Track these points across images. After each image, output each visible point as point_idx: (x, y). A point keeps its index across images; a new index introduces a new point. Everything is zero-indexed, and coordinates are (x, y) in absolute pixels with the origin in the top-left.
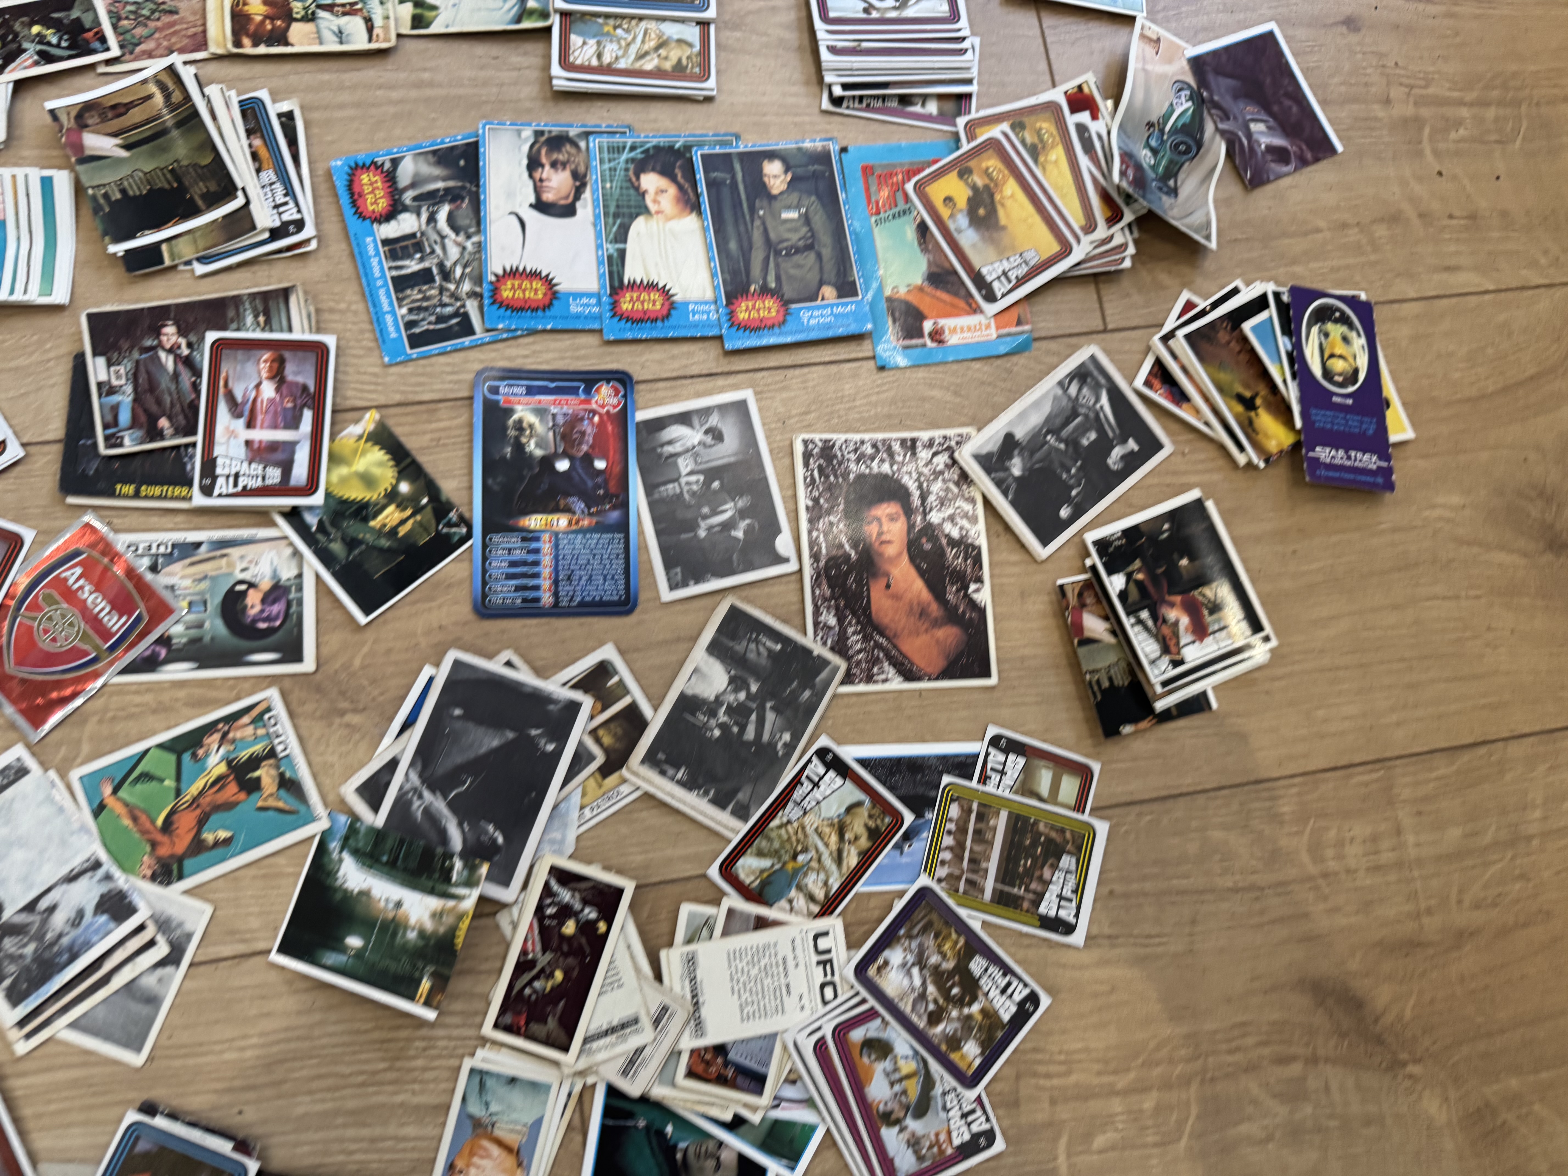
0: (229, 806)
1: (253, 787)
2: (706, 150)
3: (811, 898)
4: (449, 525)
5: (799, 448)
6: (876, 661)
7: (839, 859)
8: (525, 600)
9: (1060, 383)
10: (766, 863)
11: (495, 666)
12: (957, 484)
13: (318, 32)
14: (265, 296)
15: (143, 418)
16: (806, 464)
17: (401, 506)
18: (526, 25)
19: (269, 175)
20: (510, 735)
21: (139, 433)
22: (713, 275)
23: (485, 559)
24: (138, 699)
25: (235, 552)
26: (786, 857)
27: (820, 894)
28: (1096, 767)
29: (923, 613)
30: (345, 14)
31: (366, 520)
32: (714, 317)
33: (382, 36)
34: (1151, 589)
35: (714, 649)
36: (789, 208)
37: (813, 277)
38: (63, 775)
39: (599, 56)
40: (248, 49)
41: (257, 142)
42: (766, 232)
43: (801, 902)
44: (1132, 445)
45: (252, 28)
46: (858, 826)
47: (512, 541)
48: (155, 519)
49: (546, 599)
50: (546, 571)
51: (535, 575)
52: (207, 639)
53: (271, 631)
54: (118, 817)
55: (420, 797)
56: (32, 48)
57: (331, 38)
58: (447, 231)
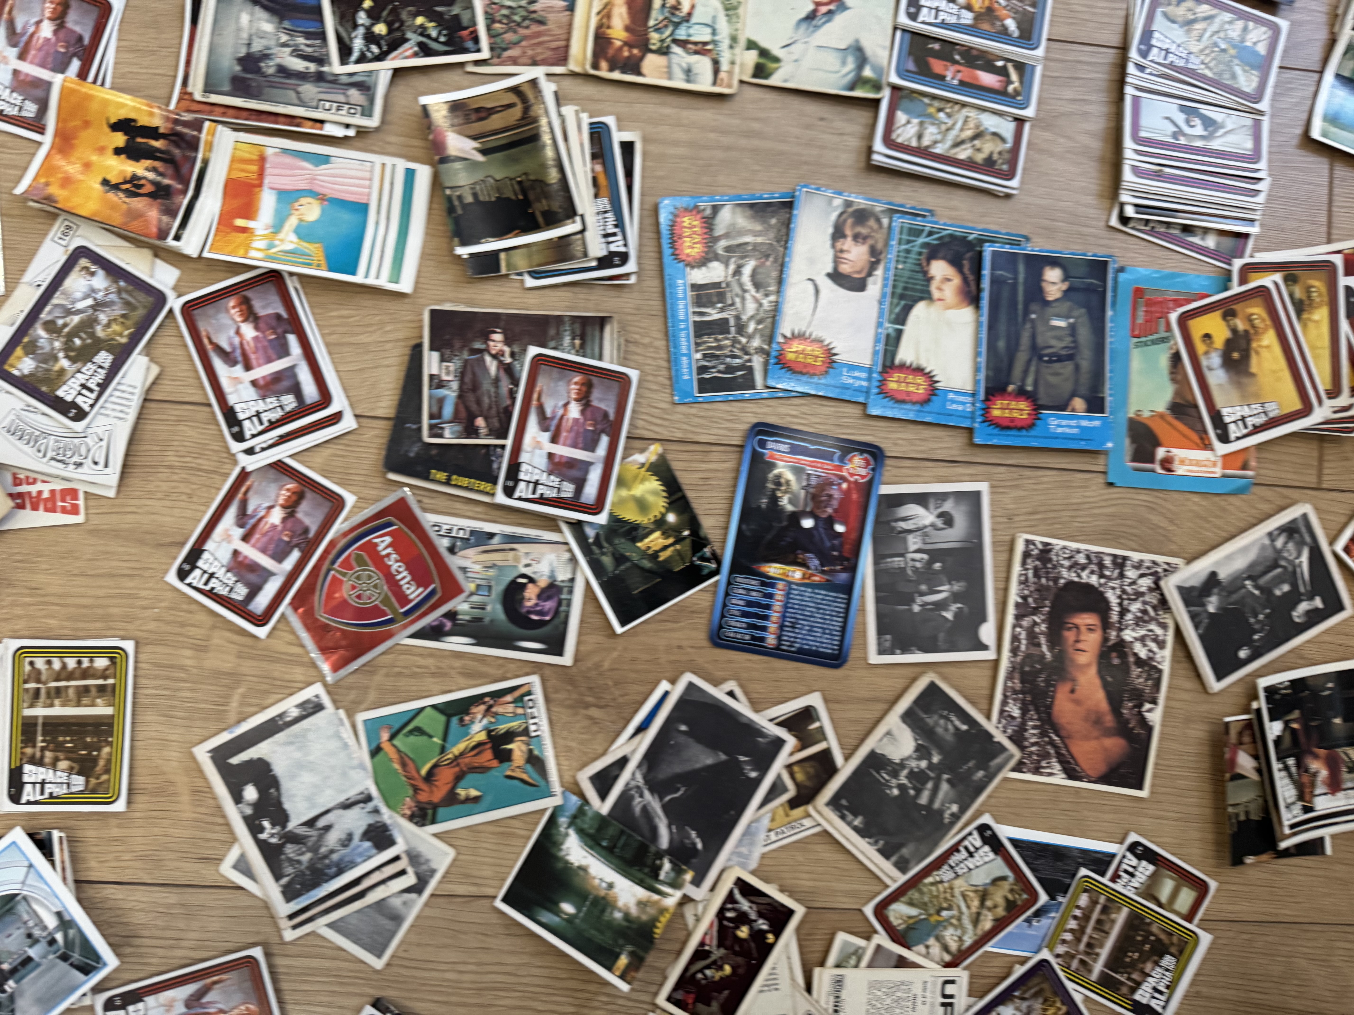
0: (483, 770)
1: (504, 757)
2: (997, 248)
3: (946, 948)
4: (703, 559)
5: (1020, 547)
6: (1046, 756)
7: (976, 921)
8: (753, 638)
9: (1270, 534)
10: (914, 912)
11: (719, 693)
12: (1155, 608)
13: (669, 67)
14: (584, 321)
15: (463, 414)
16: (1024, 563)
17: (666, 534)
18: (858, 93)
19: (604, 203)
20: (723, 757)
21: (457, 428)
22: (977, 370)
23: (727, 594)
24: (422, 661)
25: (522, 548)
26: (932, 911)
27: (954, 946)
28: (1213, 885)
29: (1097, 721)
30: (696, 53)
31: (634, 540)
32: (969, 408)
33: (726, 81)
34: (1302, 739)
35: (909, 717)
36: (1059, 316)
37: (1068, 387)
38: (351, 716)
39: (920, 137)
40: (604, 73)
41: (599, 168)
42: (1033, 337)
43: (936, 950)
44: (1318, 603)
45: (611, 52)
46: (999, 897)
47: (753, 583)
48: (458, 505)
49: (771, 640)
50: (775, 616)
51: (766, 618)
52: (487, 620)
53: (542, 624)
54: (391, 760)
55: (641, 796)
56: (414, 38)
57: (681, 75)
58: (749, 286)
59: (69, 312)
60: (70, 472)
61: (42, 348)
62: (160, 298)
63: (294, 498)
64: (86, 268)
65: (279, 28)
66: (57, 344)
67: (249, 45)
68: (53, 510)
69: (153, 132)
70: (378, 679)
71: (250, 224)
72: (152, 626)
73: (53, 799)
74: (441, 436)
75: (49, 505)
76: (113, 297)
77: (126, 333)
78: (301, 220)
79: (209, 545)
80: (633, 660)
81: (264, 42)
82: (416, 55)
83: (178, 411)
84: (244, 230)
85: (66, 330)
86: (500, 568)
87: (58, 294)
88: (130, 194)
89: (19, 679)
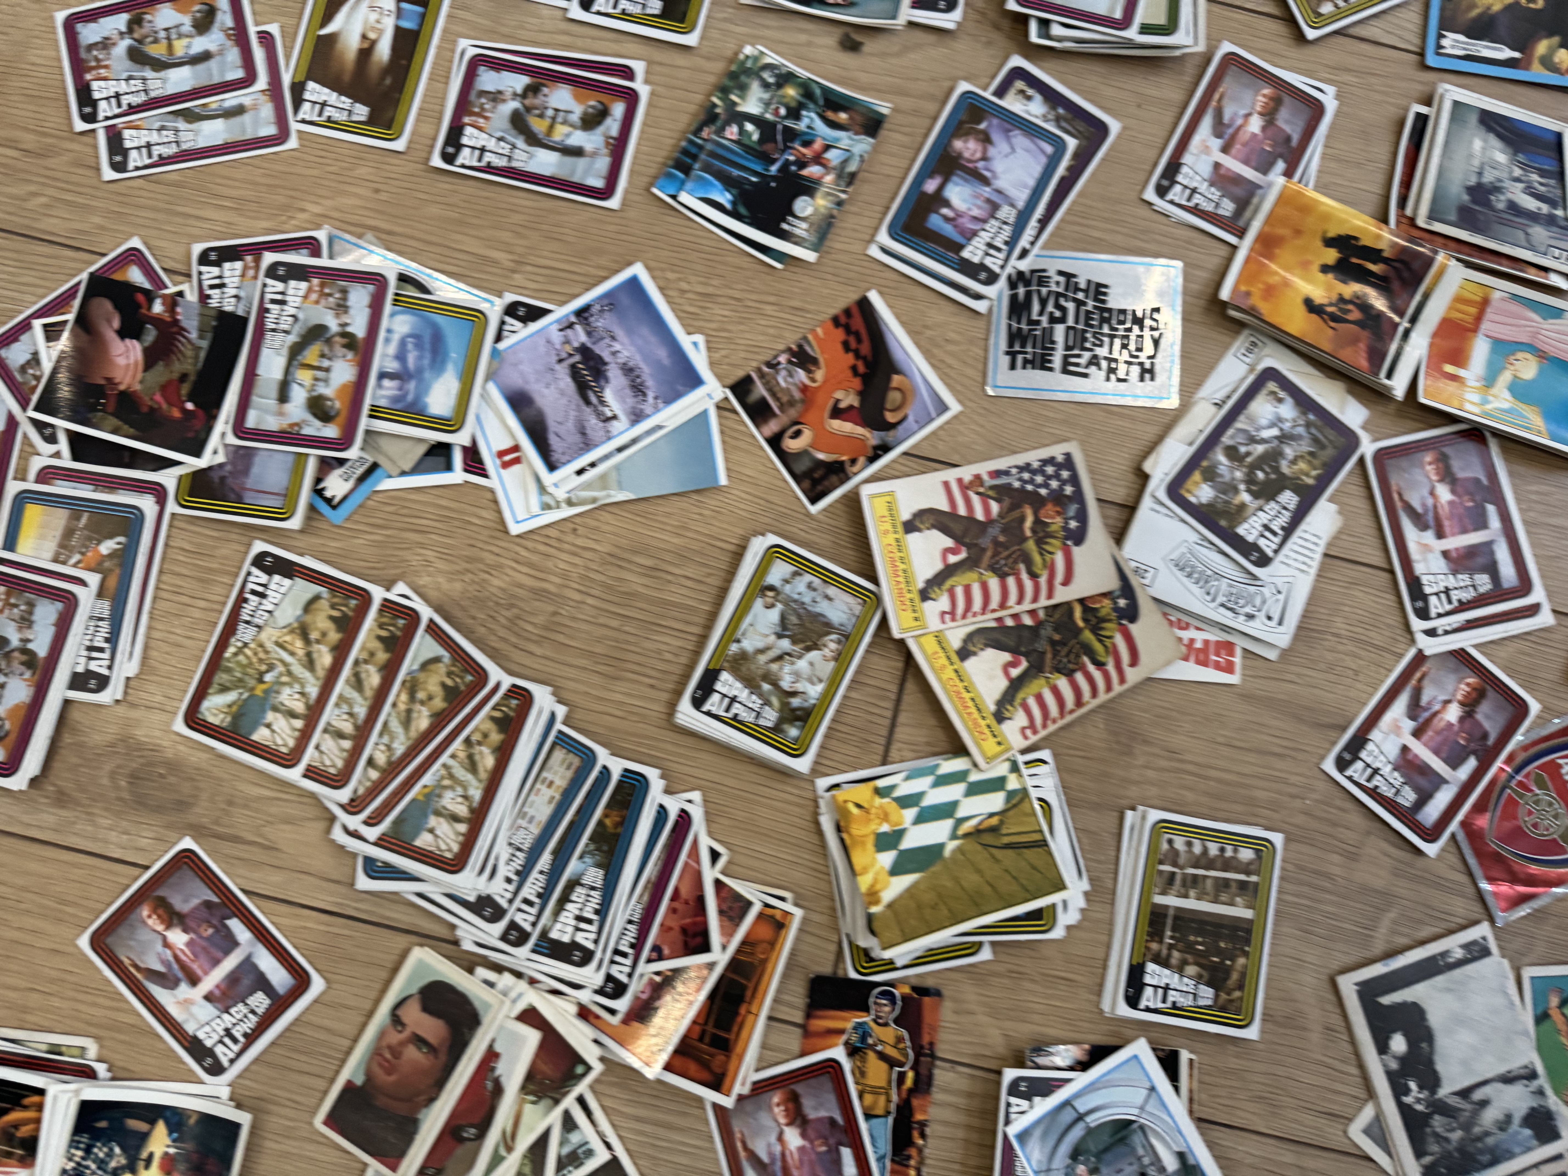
38: (1516, 968)
54: (1559, 1032)
59: (1253, 440)
61: (1221, 476)
62: (1350, 440)
63: (1474, 695)
64: (1273, 393)
65: (1514, 161)
66: (1238, 474)
67: (1480, 174)
68: (1204, 663)
69: (1374, 254)
70: (1548, 929)
71: (1461, 372)
72: (1302, 820)
73: (1176, 1010)
75: (1202, 657)
76: (1301, 430)
77: (1314, 473)
78: (1515, 377)
79: (1375, 735)
81: (1497, 173)
84: (1454, 378)
85: (1249, 459)
87: (1242, 418)
88: (1334, 318)
89: (1154, 857)
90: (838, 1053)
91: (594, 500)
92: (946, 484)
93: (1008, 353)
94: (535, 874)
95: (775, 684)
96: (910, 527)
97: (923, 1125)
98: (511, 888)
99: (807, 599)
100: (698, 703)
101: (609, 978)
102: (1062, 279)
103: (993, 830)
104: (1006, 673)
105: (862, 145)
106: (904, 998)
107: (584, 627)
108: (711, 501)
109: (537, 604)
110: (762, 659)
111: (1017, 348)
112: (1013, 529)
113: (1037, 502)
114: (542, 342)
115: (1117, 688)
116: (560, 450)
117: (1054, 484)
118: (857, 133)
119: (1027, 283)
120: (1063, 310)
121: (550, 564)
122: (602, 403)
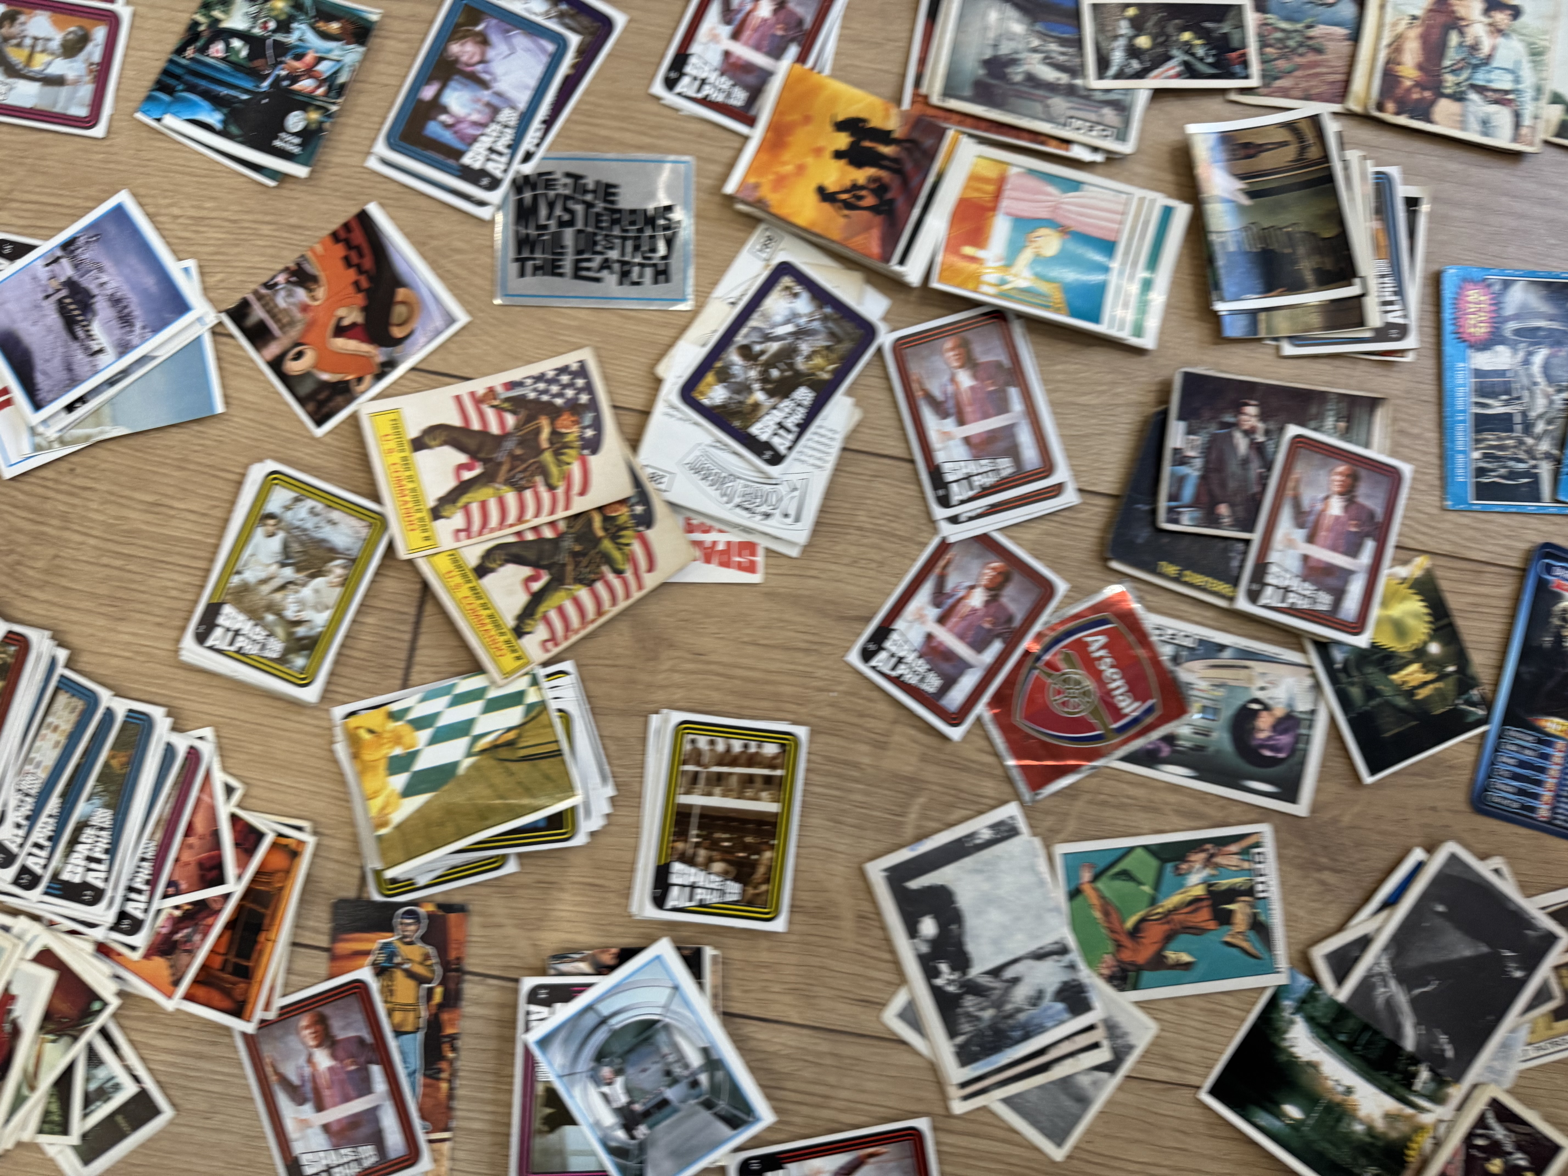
0: (1198, 931)
1: (1225, 918)
4: (1469, 702)
8: (1524, 807)
13: (1464, 115)
14: (1352, 400)
15: (1205, 499)
17: (1426, 668)
19: (1384, 265)
20: (1484, 949)
21: (1198, 514)
23: (1496, 750)
24: (1132, 791)
25: (1258, 667)
30: (1496, 102)
31: (1388, 671)
33: (1527, 137)
38: (1048, 846)
40: (1389, 115)
41: (1380, 225)
47: (1527, 739)
48: (1184, 607)
49: (1543, 811)
50: (1551, 782)
51: (1539, 783)
52: (1211, 749)
53: (1274, 761)
54: (1091, 906)
55: (1386, 985)
56: (1179, 56)
57: (1475, 125)
58: (1540, 379)
59: (767, 338)
60: (755, 522)
61: (734, 376)
62: (868, 331)
63: (1000, 579)
64: (788, 288)
66: (753, 374)
67: (996, 46)
68: (726, 564)
69: (884, 136)
70: (1079, 806)
71: (980, 253)
72: (826, 712)
73: (704, 908)
74: (1176, 521)
75: (724, 559)
76: (817, 325)
77: (830, 368)
78: (1037, 254)
79: (900, 624)
80: (1379, 818)
81: (1013, 45)
82: (1179, 76)
83: (874, 464)
84: (973, 259)
85: (763, 358)
86: (1232, 689)
87: (756, 315)
88: (848, 206)
89: (678, 758)
90: (365, 974)
91: (88, 437)
92: (458, 399)
93: (517, 260)
94: (43, 818)
95: (279, 614)
96: (418, 444)
97: (453, 1038)
98: (21, 832)
99: (309, 525)
100: (201, 638)
101: (123, 915)
102: (568, 181)
103: (510, 744)
104: (527, 588)
105: (352, 54)
106: (431, 916)
107: (88, 568)
108: (212, 430)
109: (37, 548)
110: (266, 589)
111: (525, 255)
112: (529, 441)
113: (553, 412)
114: (27, 279)
115: (636, 595)
116: (46, 388)
117: (570, 393)
118: (348, 43)
119: (534, 187)
120: (571, 212)
121: (48, 506)
122: (90, 336)
